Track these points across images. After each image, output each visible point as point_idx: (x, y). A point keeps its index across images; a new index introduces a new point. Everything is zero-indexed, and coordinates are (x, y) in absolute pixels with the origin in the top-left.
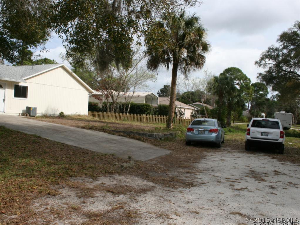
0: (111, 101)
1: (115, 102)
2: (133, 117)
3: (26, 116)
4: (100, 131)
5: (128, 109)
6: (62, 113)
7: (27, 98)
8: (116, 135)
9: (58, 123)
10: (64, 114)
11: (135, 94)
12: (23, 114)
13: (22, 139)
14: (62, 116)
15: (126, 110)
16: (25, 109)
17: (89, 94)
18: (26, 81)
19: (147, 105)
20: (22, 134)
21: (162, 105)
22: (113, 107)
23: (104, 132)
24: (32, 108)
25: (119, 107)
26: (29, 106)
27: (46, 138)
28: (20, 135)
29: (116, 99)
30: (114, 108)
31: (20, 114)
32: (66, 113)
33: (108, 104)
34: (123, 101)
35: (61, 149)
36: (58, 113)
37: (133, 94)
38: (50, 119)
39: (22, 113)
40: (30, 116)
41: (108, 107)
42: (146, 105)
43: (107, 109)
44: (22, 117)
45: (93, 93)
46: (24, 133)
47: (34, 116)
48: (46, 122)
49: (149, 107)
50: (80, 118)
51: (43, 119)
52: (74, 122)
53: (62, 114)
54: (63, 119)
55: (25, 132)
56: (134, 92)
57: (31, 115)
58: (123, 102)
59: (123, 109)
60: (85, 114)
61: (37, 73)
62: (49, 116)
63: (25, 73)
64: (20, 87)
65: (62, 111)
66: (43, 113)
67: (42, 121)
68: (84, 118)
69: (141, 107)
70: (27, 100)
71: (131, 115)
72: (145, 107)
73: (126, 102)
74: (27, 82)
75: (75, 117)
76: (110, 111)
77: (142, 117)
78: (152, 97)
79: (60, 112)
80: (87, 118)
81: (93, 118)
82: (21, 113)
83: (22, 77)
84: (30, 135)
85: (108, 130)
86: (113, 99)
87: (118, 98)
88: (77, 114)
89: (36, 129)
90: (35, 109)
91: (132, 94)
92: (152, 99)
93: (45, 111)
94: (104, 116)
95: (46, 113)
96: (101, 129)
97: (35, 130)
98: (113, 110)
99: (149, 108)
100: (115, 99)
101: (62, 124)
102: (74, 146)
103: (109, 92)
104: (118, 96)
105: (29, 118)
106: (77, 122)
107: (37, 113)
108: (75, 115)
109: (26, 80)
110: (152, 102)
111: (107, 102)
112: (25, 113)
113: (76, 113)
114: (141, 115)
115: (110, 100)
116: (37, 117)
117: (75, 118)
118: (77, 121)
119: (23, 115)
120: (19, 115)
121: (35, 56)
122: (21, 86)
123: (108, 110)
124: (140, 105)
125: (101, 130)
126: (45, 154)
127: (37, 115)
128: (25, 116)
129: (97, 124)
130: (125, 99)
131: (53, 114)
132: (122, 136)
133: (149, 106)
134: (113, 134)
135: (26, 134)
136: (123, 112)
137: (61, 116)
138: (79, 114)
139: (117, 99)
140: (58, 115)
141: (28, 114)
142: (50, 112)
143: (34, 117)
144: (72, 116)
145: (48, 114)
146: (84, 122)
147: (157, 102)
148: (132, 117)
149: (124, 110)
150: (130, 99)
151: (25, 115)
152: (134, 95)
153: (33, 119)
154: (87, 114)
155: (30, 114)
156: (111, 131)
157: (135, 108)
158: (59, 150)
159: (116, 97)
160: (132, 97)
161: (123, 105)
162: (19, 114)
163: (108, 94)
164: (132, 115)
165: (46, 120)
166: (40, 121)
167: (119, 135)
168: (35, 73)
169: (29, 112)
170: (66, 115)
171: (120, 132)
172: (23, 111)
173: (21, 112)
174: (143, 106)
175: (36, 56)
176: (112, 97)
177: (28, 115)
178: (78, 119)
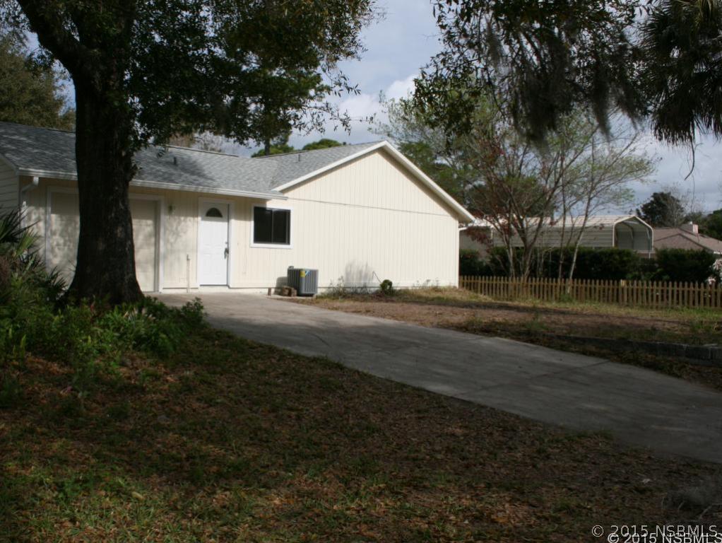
0: (521, 244)
1: (531, 246)
2: (590, 288)
3: (289, 294)
4: (518, 339)
5: (570, 266)
6: (387, 283)
7: (289, 243)
8: (572, 352)
9: (384, 316)
10: (393, 285)
11: (591, 222)
12: (279, 290)
13: (285, 374)
14: (387, 291)
15: (566, 268)
16: (285, 274)
17: (459, 227)
18: (286, 195)
19: (624, 251)
20: (283, 355)
21: (669, 250)
22: (525, 262)
23: (532, 342)
24: (303, 272)
25: (543, 260)
26: (296, 267)
27: (360, 370)
28: (279, 360)
29: (532, 238)
30: (528, 263)
31: (273, 291)
32: (399, 283)
33: (511, 254)
34: (556, 244)
35: (419, 412)
36: (376, 283)
37: (585, 223)
38: (357, 304)
39: (276, 288)
40: (299, 295)
41: (511, 261)
42: (620, 253)
43: (507, 269)
44: (278, 299)
45: (471, 221)
46: (290, 354)
47: (311, 295)
48: (346, 312)
49: (630, 259)
50: (439, 298)
51: (337, 304)
52: (429, 309)
53: (388, 287)
54: (393, 301)
55: (294, 350)
56: (587, 216)
57: (303, 292)
58: (555, 246)
59: (555, 267)
60: (452, 285)
61: (315, 170)
62: (352, 294)
63: (281, 173)
64: (269, 213)
65: (387, 278)
66: (335, 285)
67: (336, 309)
68: (451, 296)
69: (604, 260)
70: (290, 249)
71: (582, 283)
72: (617, 257)
73: (565, 245)
74: (287, 198)
75: (424, 294)
76: (519, 273)
77: (618, 290)
78: (632, 228)
79: (382, 281)
80: (458, 296)
81: (477, 297)
82: (275, 286)
83: (274, 183)
84: (308, 358)
85: (544, 335)
86: (524, 239)
87: (539, 234)
88: (430, 284)
89: (321, 336)
90: (313, 274)
91: (582, 223)
92: (633, 233)
93: (339, 279)
94: (502, 287)
95: (342, 285)
96: (520, 333)
97: (321, 339)
98: (527, 271)
99: (629, 261)
100: (530, 238)
101: (397, 319)
102: (458, 400)
103: (511, 219)
104: (541, 231)
105: (297, 302)
106: (438, 310)
107: (319, 285)
108: (423, 288)
109: (283, 191)
110: (633, 242)
111: (509, 248)
112: (285, 287)
113: (428, 281)
114: (616, 282)
115: (517, 241)
116: (317, 297)
117: (425, 297)
118: (437, 307)
119: (280, 294)
120: (269, 293)
121: (315, 110)
122: (271, 211)
123: (512, 270)
124: (602, 253)
125: (521, 337)
126: (369, 434)
127: (320, 291)
128: (285, 295)
129: (500, 316)
130: (560, 238)
131: (362, 288)
132: (592, 354)
133: (628, 254)
134: (563, 348)
135: (297, 356)
136: (555, 276)
137: (386, 293)
138: (435, 285)
139: (535, 239)
140: (376, 289)
141: (293, 289)
142: (355, 282)
143: (310, 298)
144: (415, 290)
145: (350, 288)
146: (457, 310)
147: (649, 242)
148: (586, 288)
149: (558, 268)
150: (576, 237)
151: (287, 292)
152: (589, 224)
153: (310, 303)
154: (457, 285)
155: (298, 288)
156: (552, 337)
157: (587, 262)
158: (414, 415)
159: (533, 232)
160: (583, 229)
161: (555, 255)
162: (270, 289)
163: (509, 224)
164: (586, 283)
165: (347, 308)
166: (329, 309)
167: (584, 353)
168: (309, 172)
169: (295, 284)
170: (398, 289)
171: (584, 341)
172: (280, 280)
173: (273, 284)
174: (611, 254)
175: (318, 110)
176: (523, 232)
177: (295, 292)
178: (433, 299)
